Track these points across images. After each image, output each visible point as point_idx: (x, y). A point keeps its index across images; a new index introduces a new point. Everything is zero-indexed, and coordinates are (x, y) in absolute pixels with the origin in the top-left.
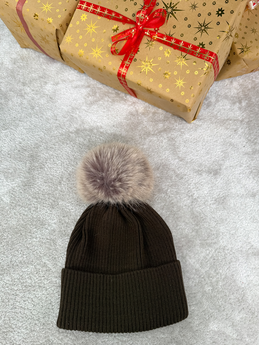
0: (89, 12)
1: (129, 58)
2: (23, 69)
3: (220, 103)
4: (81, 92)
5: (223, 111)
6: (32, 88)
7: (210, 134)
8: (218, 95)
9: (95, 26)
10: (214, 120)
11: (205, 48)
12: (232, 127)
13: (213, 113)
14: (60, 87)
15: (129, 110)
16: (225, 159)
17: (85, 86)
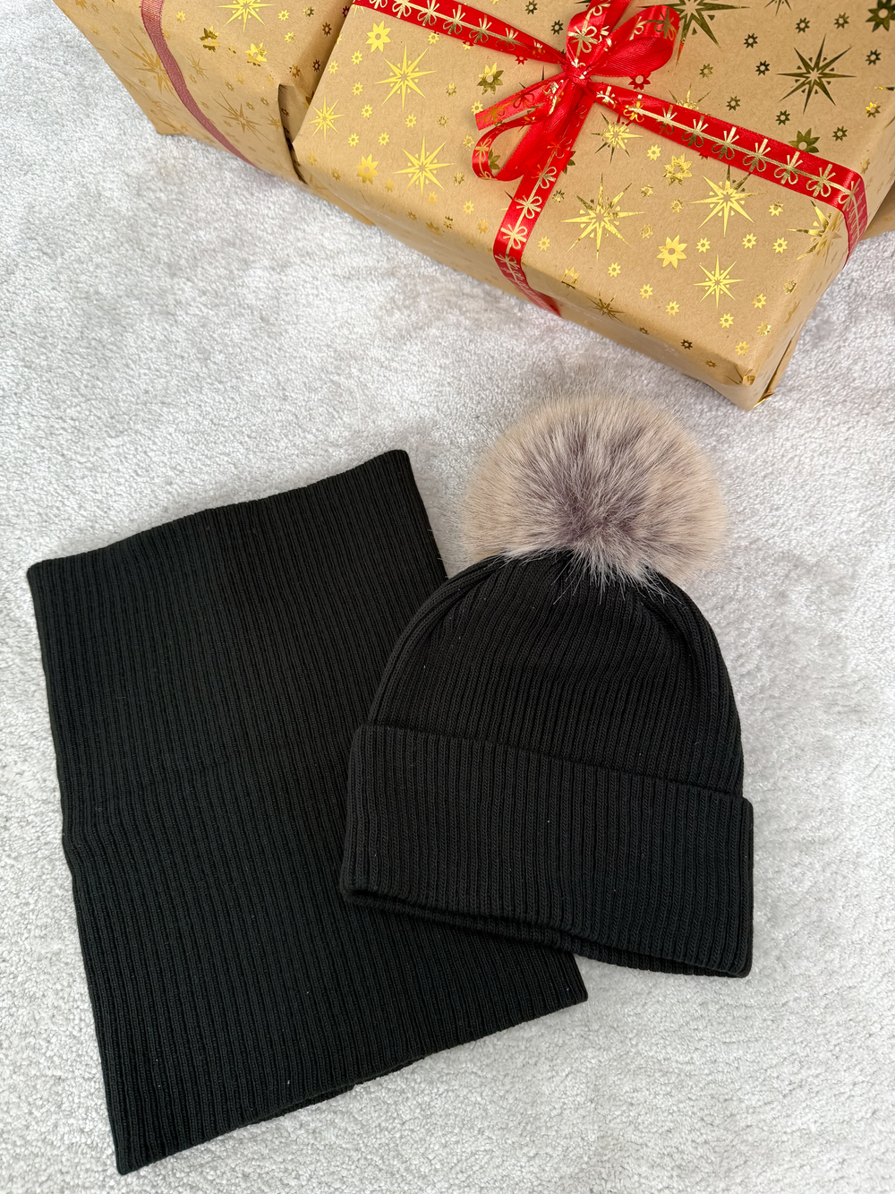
0: (399, 15)
1: (537, 186)
2: (168, 214)
4: (364, 293)
5: (875, 358)
6: (201, 284)
7: (823, 446)
8: (858, 295)
9: (417, 69)
10: (838, 390)
11: (816, 150)
13: (836, 366)
14: (293, 279)
15: (531, 356)
16: (872, 540)
17: (379, 271)
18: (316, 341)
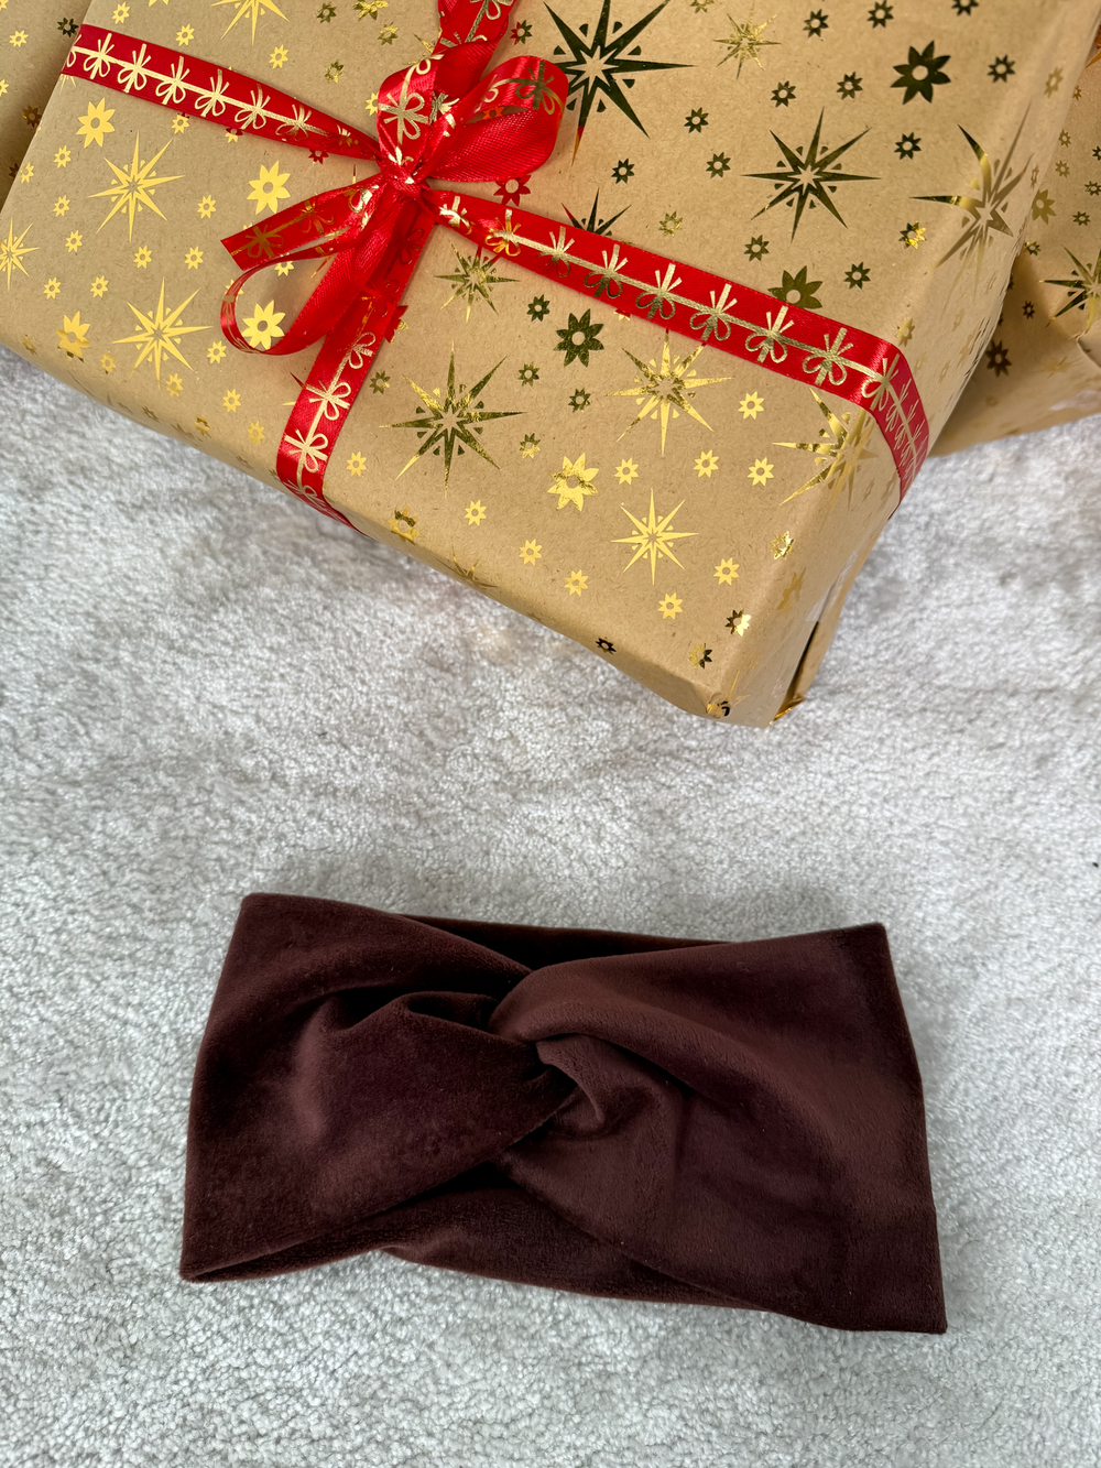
1: (341, 368)
3: (950, 585)
5: (973, 638)
7: (890, 785)
8: (940, 539)
9: (154, 174)
10: (912, 692)
11: (818, 304)
12: (1021, 735)
13: (908, 651)
14: (51, 508)
15: (422, 633)
16: (976, 953)
17: (191, 496)
18: (70, 607)
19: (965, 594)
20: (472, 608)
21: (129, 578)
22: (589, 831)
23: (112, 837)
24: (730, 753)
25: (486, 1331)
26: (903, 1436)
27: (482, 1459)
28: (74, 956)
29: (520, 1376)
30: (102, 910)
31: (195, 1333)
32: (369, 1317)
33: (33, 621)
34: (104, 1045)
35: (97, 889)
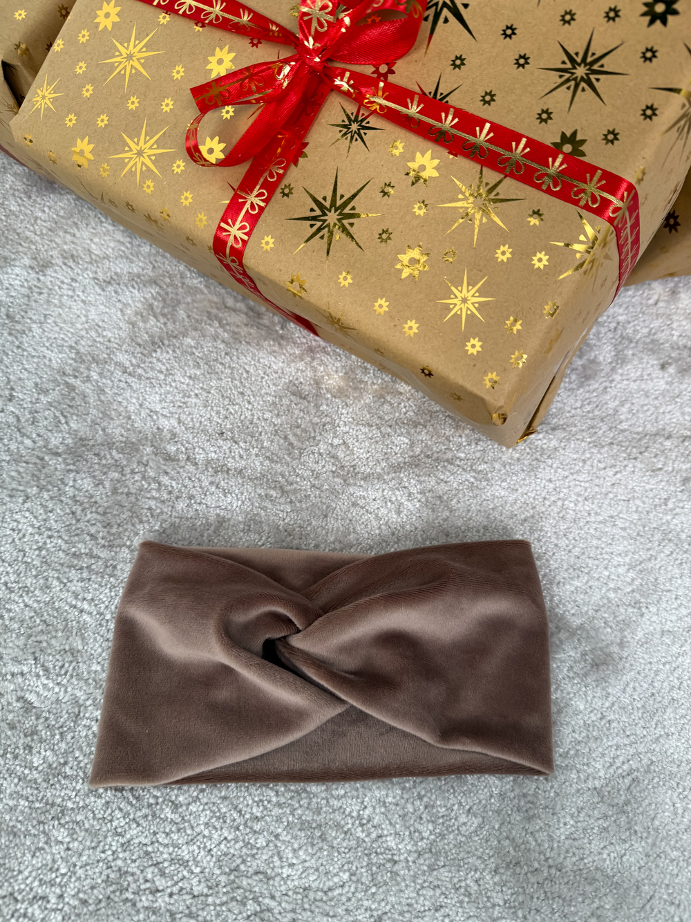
1: (262, 180)
3: (629, 367)
5: (643, 401)
7: (589, 490)
8: (623, 338)
9: (144, 49)
10: (605, 432)
11: (583, 154)
12: (673, 464)
13: (602, 406)
14: (50, 279)
15: (289, 374)
16: (642, 600)
17: (142, 278)
18: (60, 342)
19: (639, 373)
20: (322, 360)
21: (99, 326)
22: (393, 506)
23: (78, 489)
24: (487, 463)
25: (314, 828)
26: (589, 913)
27: (309, 913)
28: (50, 566)
29: (336, 859)
30: (70, 536)
31: (118, 819)
32: (236, 815)
33: (34, 349)
34: (67, 625)
35: (68, 523)
